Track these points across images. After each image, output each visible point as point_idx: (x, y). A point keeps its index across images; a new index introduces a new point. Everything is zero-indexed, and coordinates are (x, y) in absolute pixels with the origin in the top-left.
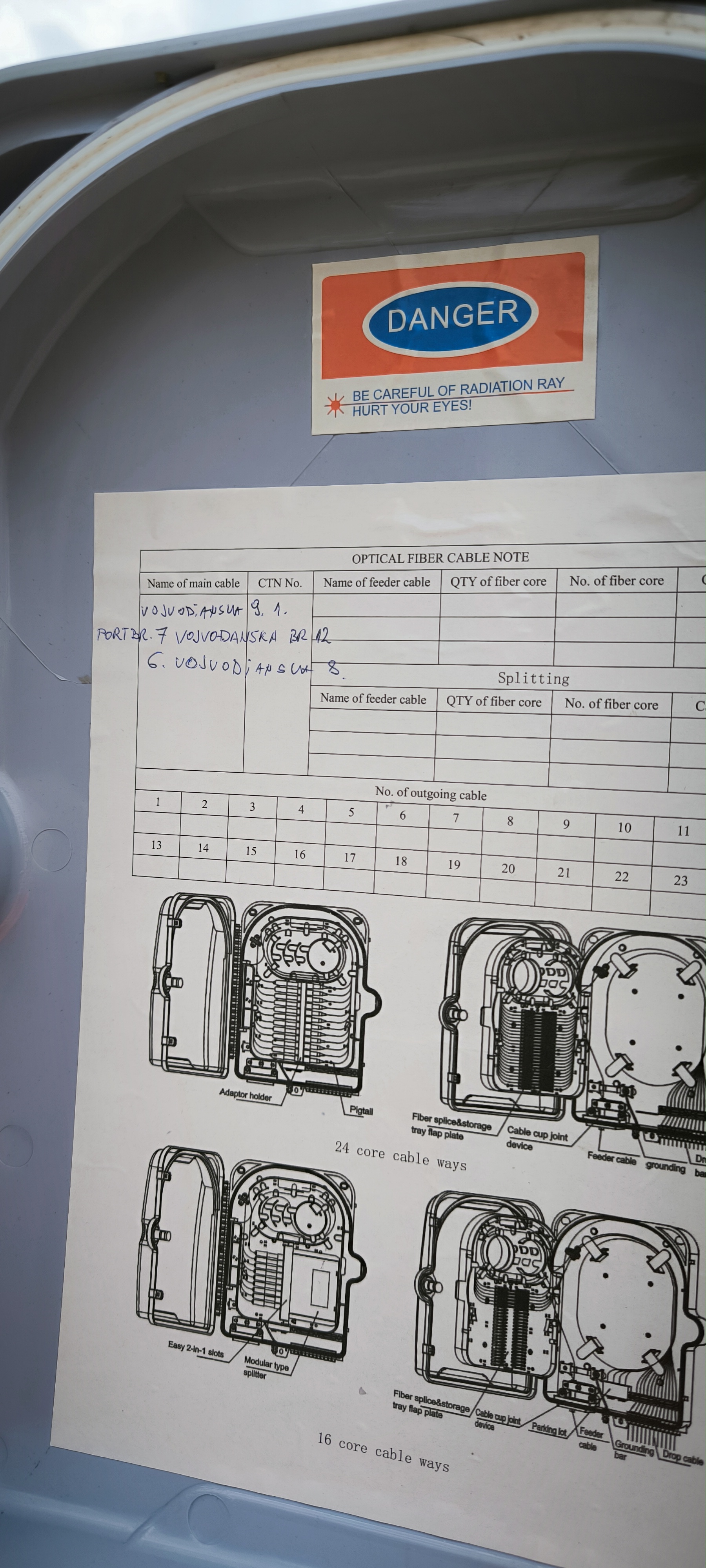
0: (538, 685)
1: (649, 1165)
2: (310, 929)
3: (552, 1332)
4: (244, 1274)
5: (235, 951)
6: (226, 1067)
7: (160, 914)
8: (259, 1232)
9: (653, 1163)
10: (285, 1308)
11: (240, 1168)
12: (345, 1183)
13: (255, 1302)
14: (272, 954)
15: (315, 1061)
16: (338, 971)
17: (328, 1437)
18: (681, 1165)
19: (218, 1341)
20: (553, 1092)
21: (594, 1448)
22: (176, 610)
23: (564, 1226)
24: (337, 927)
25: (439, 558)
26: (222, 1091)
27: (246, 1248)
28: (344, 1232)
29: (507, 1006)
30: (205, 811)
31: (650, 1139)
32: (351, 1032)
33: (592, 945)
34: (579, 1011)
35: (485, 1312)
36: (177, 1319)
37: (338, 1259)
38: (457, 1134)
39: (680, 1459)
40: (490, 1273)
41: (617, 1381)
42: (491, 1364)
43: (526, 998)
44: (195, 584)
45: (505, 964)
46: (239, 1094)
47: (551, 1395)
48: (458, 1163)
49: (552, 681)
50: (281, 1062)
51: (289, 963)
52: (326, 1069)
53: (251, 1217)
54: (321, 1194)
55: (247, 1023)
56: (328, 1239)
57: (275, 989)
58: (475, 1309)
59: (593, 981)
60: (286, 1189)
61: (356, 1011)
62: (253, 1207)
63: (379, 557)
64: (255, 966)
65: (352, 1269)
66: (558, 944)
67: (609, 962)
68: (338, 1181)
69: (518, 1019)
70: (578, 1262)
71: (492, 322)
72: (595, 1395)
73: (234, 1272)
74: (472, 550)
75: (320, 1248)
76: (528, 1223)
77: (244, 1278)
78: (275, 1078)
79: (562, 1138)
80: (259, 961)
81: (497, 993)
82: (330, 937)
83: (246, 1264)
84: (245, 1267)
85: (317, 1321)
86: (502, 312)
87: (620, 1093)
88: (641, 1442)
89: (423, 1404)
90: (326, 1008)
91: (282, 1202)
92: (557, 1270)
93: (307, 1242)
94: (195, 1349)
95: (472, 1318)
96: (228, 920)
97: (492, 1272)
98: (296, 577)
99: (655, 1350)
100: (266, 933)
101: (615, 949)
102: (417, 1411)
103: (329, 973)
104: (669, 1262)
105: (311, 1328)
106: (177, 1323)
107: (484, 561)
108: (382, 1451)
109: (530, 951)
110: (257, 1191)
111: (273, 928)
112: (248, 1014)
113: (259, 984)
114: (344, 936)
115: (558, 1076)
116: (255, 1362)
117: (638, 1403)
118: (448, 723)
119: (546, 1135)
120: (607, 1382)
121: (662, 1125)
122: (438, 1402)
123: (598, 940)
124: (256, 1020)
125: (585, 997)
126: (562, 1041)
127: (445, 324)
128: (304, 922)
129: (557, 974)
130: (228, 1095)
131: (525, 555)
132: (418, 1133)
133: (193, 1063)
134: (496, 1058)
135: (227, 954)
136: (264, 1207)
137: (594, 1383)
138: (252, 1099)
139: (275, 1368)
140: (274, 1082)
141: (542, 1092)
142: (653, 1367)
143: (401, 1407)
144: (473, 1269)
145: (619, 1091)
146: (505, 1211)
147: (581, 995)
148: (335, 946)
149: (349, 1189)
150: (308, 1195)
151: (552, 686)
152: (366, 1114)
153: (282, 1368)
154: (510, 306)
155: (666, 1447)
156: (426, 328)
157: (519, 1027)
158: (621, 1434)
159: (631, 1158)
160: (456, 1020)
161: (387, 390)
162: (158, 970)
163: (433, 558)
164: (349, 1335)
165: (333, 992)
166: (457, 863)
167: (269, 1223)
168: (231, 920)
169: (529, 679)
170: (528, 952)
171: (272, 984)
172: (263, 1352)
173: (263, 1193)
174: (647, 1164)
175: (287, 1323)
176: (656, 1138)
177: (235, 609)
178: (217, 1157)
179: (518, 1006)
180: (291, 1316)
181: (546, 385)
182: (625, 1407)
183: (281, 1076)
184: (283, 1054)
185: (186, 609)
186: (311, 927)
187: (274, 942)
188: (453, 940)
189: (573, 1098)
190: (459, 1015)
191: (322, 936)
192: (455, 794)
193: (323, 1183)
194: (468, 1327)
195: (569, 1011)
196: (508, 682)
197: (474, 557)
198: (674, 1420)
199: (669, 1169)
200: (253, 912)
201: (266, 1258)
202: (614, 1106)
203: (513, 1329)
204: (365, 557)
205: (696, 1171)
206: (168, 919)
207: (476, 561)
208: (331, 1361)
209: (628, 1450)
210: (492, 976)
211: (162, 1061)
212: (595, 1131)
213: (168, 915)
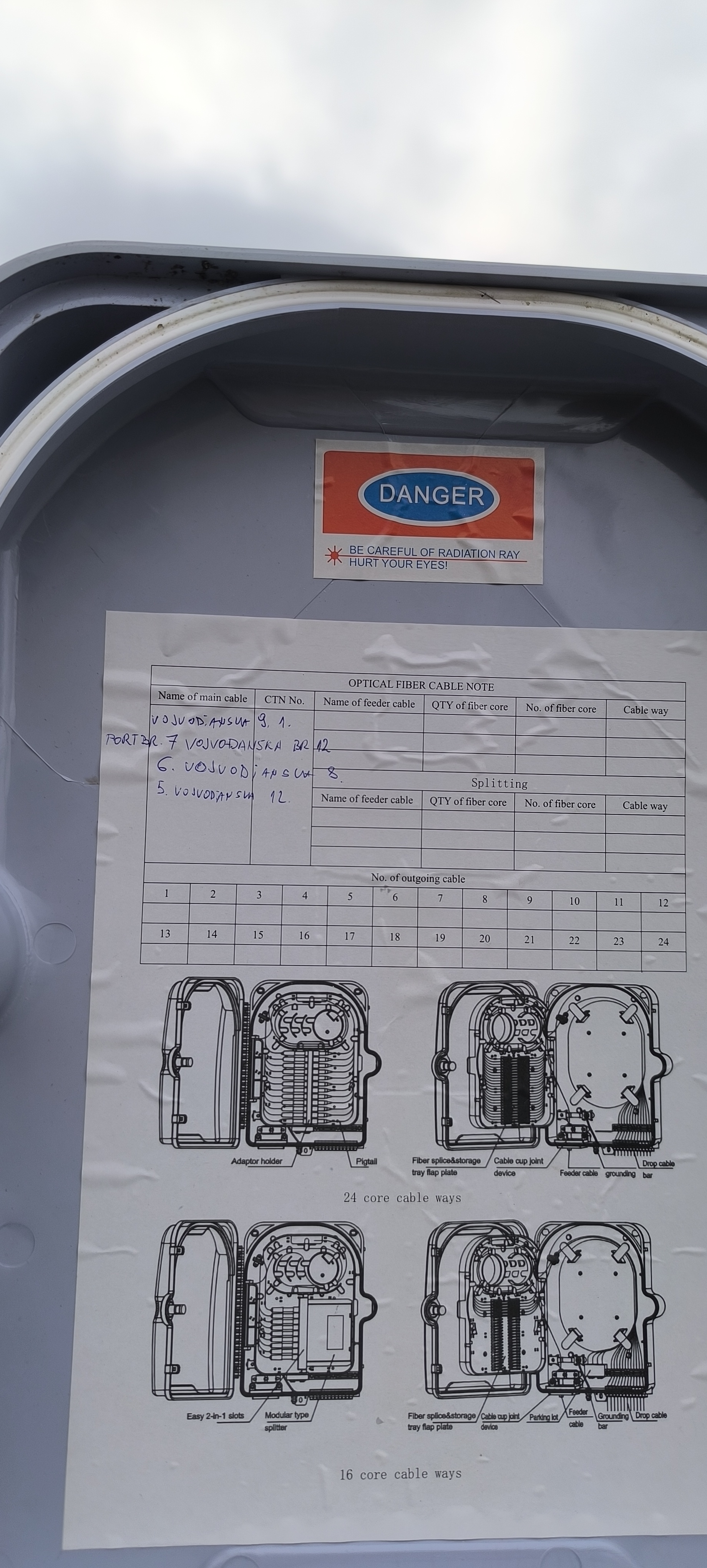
0: (503, 789)
1: (608, 1174)
2: (314, 1002)
3: (541, 1331)
4: (261, 1332)
5: (244, 1027)
6: (237, 1137)
7: (169, 998)
8: (275, 1289)
9: (611, 1172)
10: (302, 1359)
11: (253, 1232)
12: (354, 1230)
13: (273, 1357)
14: (280, 1028)
15: (322, 1121)
16: (341, 1038)
17: (350, 1472)
18: (631, 1171)
19: (239, 1403)
20: (529, 1123)
21: (581, 1425)
22: (186, 720)
23: (545, 1237)
24: (339, 999)
25: (422, 685)
26: (234, 1161)
27: (262, 1307)
28: (355, 1275)
29: (489, 1055)
30: (213, 901)
31: (608, 1153)
32: (355, 1091)
33: (554, 997)
34: (547, 1054)
35: (484, 1325)
36: (195, 1390)
37: (350, 1302)
38: (452, 1171)
39: (649, 1417)
40: (486, 1289)
41: (595, 1362)
42: (492, 1370)
43: (504, 1046)
44: (205, 697)
45: (485, 1019)
46: (251, 1161)
47: (543, 1387)
48: (453, 1196)
49: (514, 785)
50: (290, 1126)
51: (296, 1034)
52: (333, 1128)
53: (266, 1277)
54: (333, 1244)
55: (257, 1094)
56: (340, 1285)
57: (283, 1059)
58: (475, 1324)
59: (556, 1027)
60: (299, 1244)
61: (358, 1072)
62: (267, 1267)
63: (372, 682)
64: (264, 1040)
65: (364, 1308)
66: (527, 999)
67: (568, 1011)
68: (348, 1229)
69: (498, 1065)
70: (558, 1266)
71: (464, 503)
72: (579, 1377)
73: (251, 1332)
74: (449, 680)
75: (332, 1295)
76: (515, 1239)
77: (261, 1337)
78: (285, 1142)
79: (539, 1161)
80: (267, 1035)
81: (480, 1044)
82: (333, 1008)
83: (263, 1322)
84: (262, 1325)
85: (333, 1364)
86: (471, 496)
87: (582, 1118)
88: (618, 1410)
89: (435, 1420)
90: (332, 1072)
91: (296, 1257)
92: (541, 1276)
93: (321, 1291)
94: (215, 1417)
95: (472, 1332)
96: (237, 1000)
97: (488, 1288)
98: (298, 695)
99: (623, 1329)
100: (274, 1009)
101: (572, 1000)
102: (430, 1428)
103: (333, 1040)
104: (628, 1252)
105: (329, 1371)
106: (197, 1394)
107: (459, 689)
108: (401, 1473)
109: (505, 1006)
110: (270, 1251)
111: (280, 1003)
112: (257, 1085)
113: (268, 1056)
114: (346, 1006)
115: (533, 1110)
116: (276, 1416)
117: (613, 1377)
118: (432, 819)
119: (525, 1162)
120: (588, 1364)
121: (616, 1140)
122: (448, 1416)
123: (559, 993)
124: (265, 1090)
125: (551, 1041)
126: (535, 1080)
127: (427, 500)
128: (309, 996)
129: (528, 1024)
130: (240, 1163)
131: (491, 686)
132: (418, 1174)
133: (204, 1138)
134: (482, 1100)
135: (236, 1031)
136: (278, 1265)
137: (577, 1368)
138: (263, 1165)
139: (296, 1417)
140: (283, 1146)
141: (521, 1125)
142: (622, 1343)
143: (415, 1428)
144: (472, 1288)
145: (581, 1116)
146: (496, 1232)
147: (548, 1040)
148: (338, 1016)
149: (358, 1235)
150: (320, 1246)
151: (515, 790)
152: (371, 1164)
153: (303, 1415)
154: (478, 493)
155: (637, 1410)
156: (411, 501)
157: (500, 1071)
158: (601, 1406)
159: (594, 1171)
160: (447, 1071)
161: (379, 547)
162: (167, 1052)
163: (417, 685)
164: (365, 1372)
165: (338, 1057)
166: (443, 937)
167: (284, 1279)
168: (240, 1000)
169: (496, 784)
170: (504, 1008)
171: (280, 1054)
172: (284, 1404)
173: (277, 1251)
174: (606, 1174)
175: (305, 1371)
176: (612, 1151)
177: (243, 721)
178: (230, 1224)
179: (498, 1054)
180: (309, 1364)
181: (506, 555)
182: (602, 1384)
183: (291, 1140)
184: (292, 1118)
185: (196, 719)
186: (316, 1000)
187: (282, 1017)
188: (441, 1002)
189: (546, 1127)
190: (449, 1066)
191: (326, 1007)
192: (439, 878)
193: (334, 1233)
194: (470, 1341)
195: (539, 1054)
196: (479, 786)
197: (450, 686)
198: (642, 1385)
199: (623, 1175)
200: (261, 991)
201: (282, 1313)
202: (579, 1129)
203: (508, 1335)
204: (360, 682)
205: (644, 1174)
206: (177, 1002)
207: (452, 689)
208: (349, 1399)
209: (609, 1420)
210: (475, 1030)
211: (172, 1139)
212: (564, 1151)
213: (177, 999)
